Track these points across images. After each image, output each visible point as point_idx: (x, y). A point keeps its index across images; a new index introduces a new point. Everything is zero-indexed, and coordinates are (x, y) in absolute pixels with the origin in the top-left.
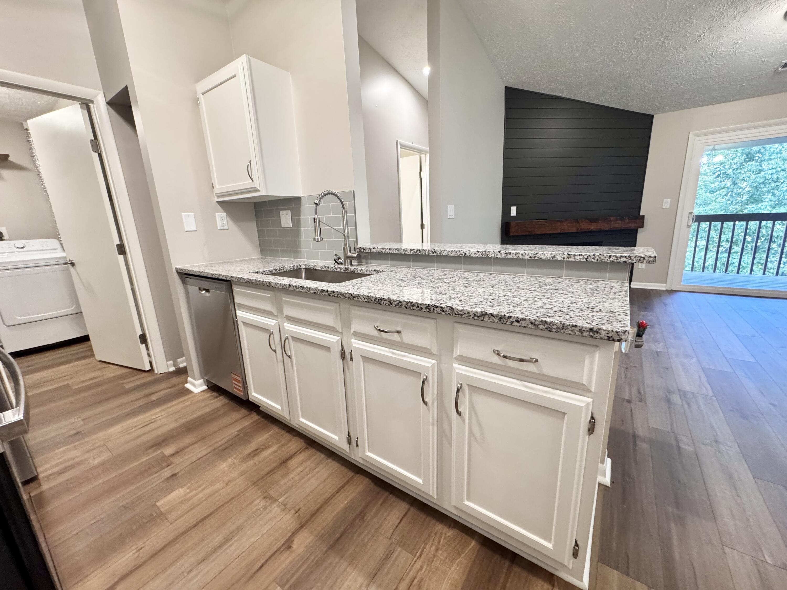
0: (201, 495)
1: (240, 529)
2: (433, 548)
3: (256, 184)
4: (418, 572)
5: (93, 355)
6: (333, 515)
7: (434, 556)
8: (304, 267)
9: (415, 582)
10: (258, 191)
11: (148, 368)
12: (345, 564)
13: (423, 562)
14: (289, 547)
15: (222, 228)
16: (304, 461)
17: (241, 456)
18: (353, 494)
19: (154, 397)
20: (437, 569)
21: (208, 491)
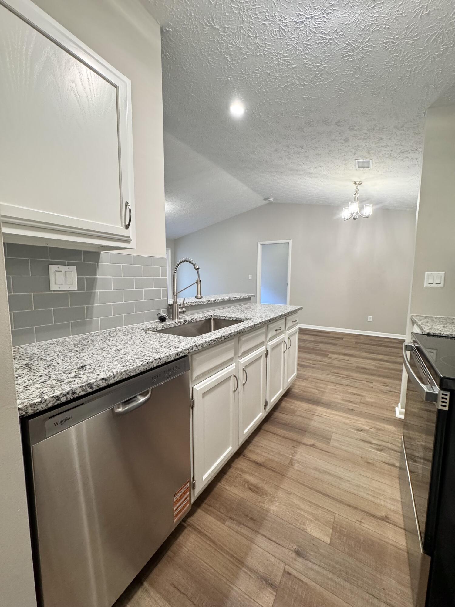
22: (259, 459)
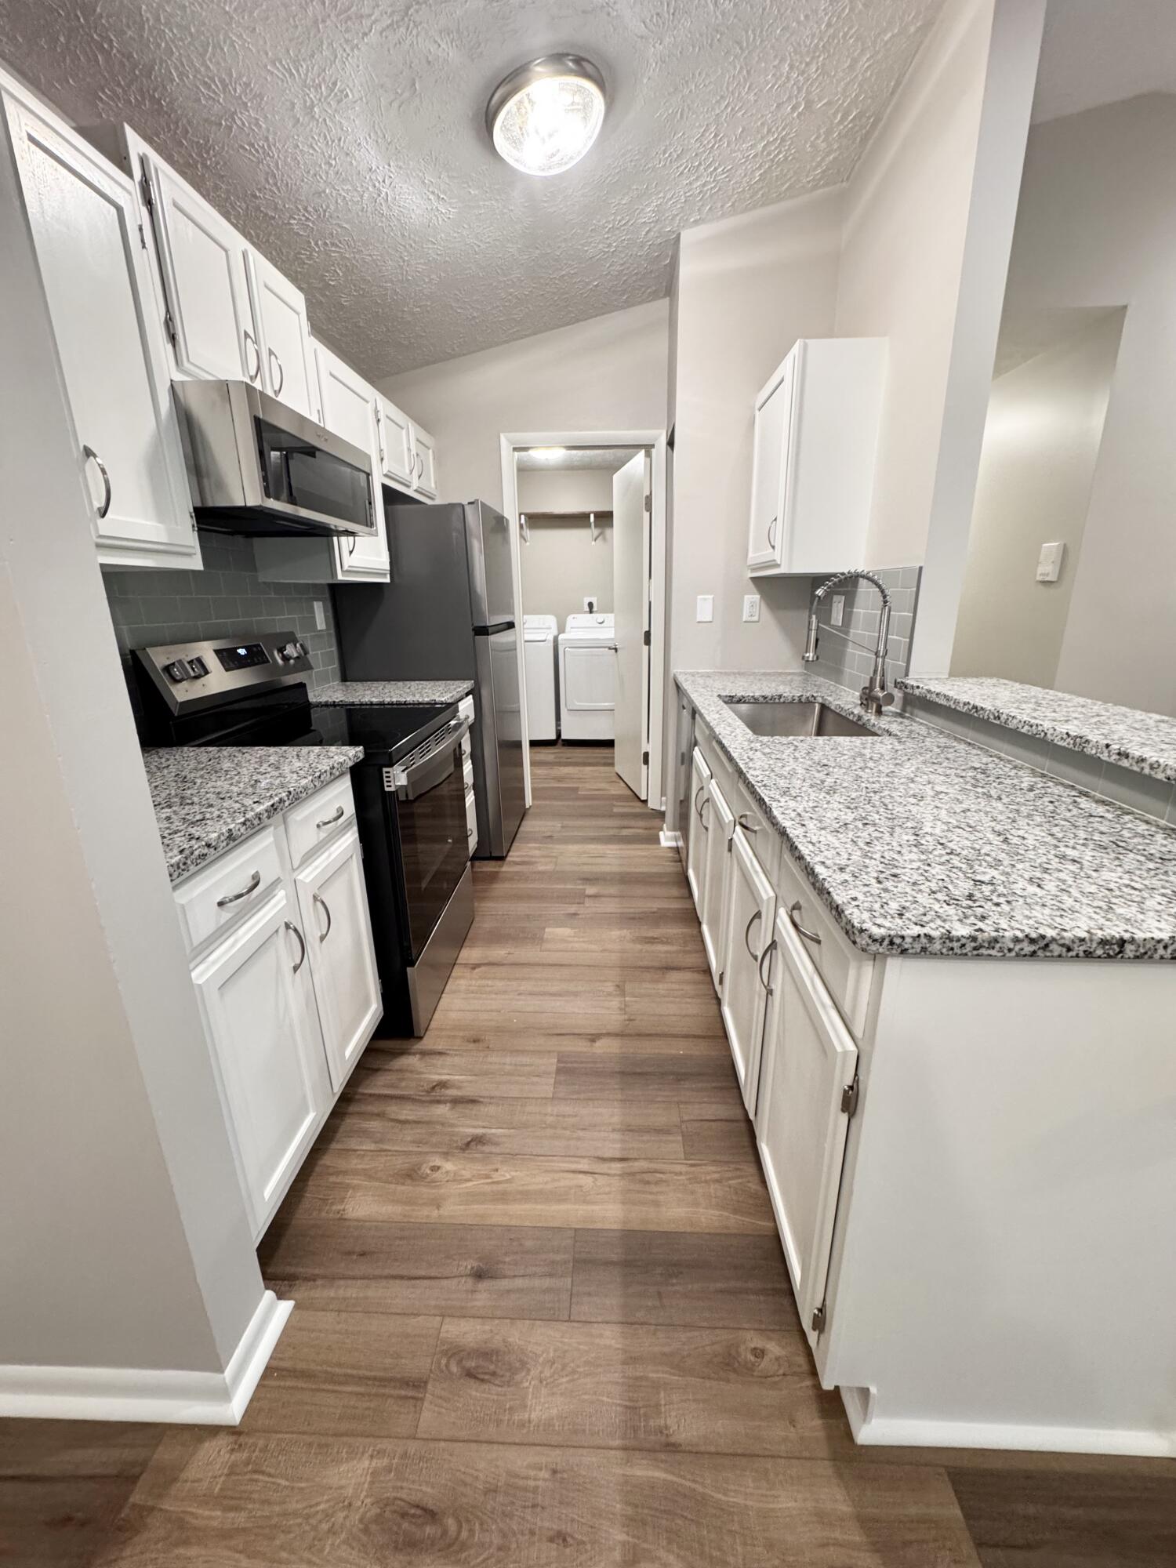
0: (577, 945)
1: (576, 994)
2: (716, 1176)
3: (777, 556)
4: (670, 1173)
5: (612, 764)
6: (657, 1051)
7: (706, 1182)
8: (820, 700)
9: (658, 1175)
10: (778, 566)
11: (643, 798)
12: (619, 1096)
13: (687, 1173)
14: (593, 1041)
15: (749, 619)
16: (688, 982)
17: (637, 934)
18: (697, 1053)
19: (625, 832)
20: (693, 1193)
21: (585, 946)
22: (675, 976)
